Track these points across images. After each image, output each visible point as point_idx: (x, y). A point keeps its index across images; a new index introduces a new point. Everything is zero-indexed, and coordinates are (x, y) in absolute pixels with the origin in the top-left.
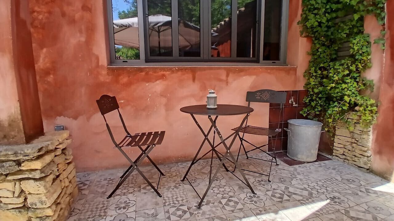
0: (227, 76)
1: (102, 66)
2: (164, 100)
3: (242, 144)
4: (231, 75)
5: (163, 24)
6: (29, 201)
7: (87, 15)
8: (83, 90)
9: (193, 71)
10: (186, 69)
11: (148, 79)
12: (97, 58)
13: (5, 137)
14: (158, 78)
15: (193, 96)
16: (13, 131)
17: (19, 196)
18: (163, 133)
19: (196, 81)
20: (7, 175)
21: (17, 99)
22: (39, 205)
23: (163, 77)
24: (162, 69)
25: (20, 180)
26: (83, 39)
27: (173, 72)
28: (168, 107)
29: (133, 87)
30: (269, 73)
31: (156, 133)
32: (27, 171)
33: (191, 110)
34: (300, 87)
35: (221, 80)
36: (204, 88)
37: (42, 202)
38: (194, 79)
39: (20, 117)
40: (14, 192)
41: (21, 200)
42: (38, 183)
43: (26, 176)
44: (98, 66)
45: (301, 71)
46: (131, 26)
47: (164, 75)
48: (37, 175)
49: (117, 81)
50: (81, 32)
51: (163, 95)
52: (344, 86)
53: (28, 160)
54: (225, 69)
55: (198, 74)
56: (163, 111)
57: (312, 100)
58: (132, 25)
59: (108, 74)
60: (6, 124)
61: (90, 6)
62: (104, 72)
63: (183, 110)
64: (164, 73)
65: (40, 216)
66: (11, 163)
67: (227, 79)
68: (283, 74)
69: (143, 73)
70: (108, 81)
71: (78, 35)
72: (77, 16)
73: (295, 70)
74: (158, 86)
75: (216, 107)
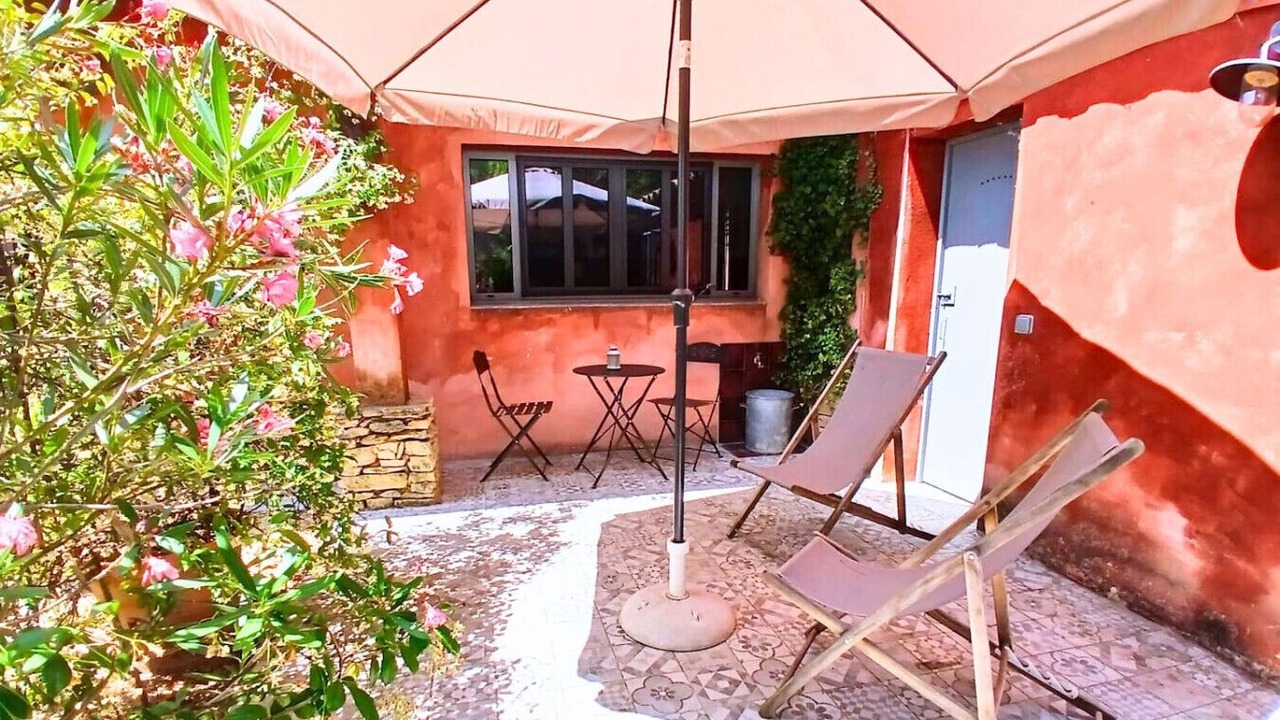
0: (649, 319)
1: (464, 308)
2: (550, 357)
3: (666, 423)
4: (654, 317)
5: (546, 204)
6: (410, 465)
7: (443, 236)
8: (437, 343)
9: (595, 312)
10: (584, 309)
11: (527, 326)
12: (457, 298)
13: (382, 397)
14: (542, 325)
15: (595, 351)
16: (393, 390)
17: (401, 459)
18: (550, 404)
19: (599, 329)
20: (389, 435)
21: (399, 356)
22: (423, 469)
23: (549, 322)
24: (550, 311)
25: (405, 440)
26: (438, 270)
27: (564, 314)
28: (557, 367)
29: (507, 337)
30: (718, 315)
31: (540, 404)
32: (412, 430)
33: (588, 371)
34: (774, 336)
35: (639, 327)
36: (612, 338)
37: (426, 465)
38: (596, 326)
39: (401, 376)
40: (396, 455)
41: (403, 462)
42: (424, 444)
43: (411, 436)
44: (458, 308)
45: (773, 310)
46: (484, 207)
47: (551, 320)
48: (423, 435)
49: (483, 328)
50: (435, 261)
51: (550, 348)
52: (822, 338)
53: (415, 419)
54: (645, 308)
55: (603, 316)
56: (548, 372)
57: (790, 359)
58: (486, 205)
59: (472, 320)
60: (385, 383)
61: (447, 223)
62: (466, 316)
63: (577, 371)
64: (551, 316)
65: (422, 480)
66: (399, 422)
67: (648, 324)
68: (741, 317)
69: (521, 318)
70: (469, 328)
71: (432, 264)
72: (431, 237)
73: (763, 308)
74: (543, 336)
75: (619, 367)
